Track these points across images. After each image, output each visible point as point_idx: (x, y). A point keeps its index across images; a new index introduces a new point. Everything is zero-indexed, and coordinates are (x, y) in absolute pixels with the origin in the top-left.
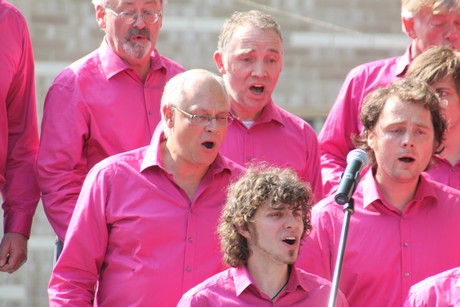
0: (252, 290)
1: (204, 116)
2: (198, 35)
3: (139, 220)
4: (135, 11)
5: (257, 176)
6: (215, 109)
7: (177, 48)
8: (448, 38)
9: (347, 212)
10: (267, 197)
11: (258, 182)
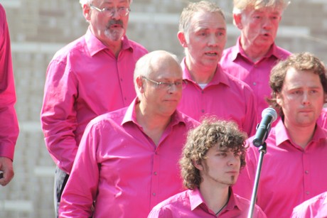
0: (203, 207)
1: (167, 83)
2: (156, 26)
3: (119, 161)
4: (112, 8)
5: (209, 126)
6: (173, 78)
7: (142, 35)
8: (265, 28)
9: (261, 153)
10: (216, 142)
11: (210, 130)
